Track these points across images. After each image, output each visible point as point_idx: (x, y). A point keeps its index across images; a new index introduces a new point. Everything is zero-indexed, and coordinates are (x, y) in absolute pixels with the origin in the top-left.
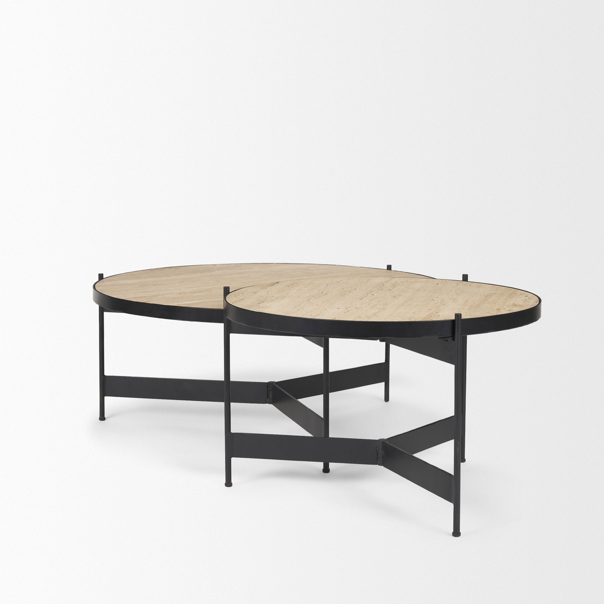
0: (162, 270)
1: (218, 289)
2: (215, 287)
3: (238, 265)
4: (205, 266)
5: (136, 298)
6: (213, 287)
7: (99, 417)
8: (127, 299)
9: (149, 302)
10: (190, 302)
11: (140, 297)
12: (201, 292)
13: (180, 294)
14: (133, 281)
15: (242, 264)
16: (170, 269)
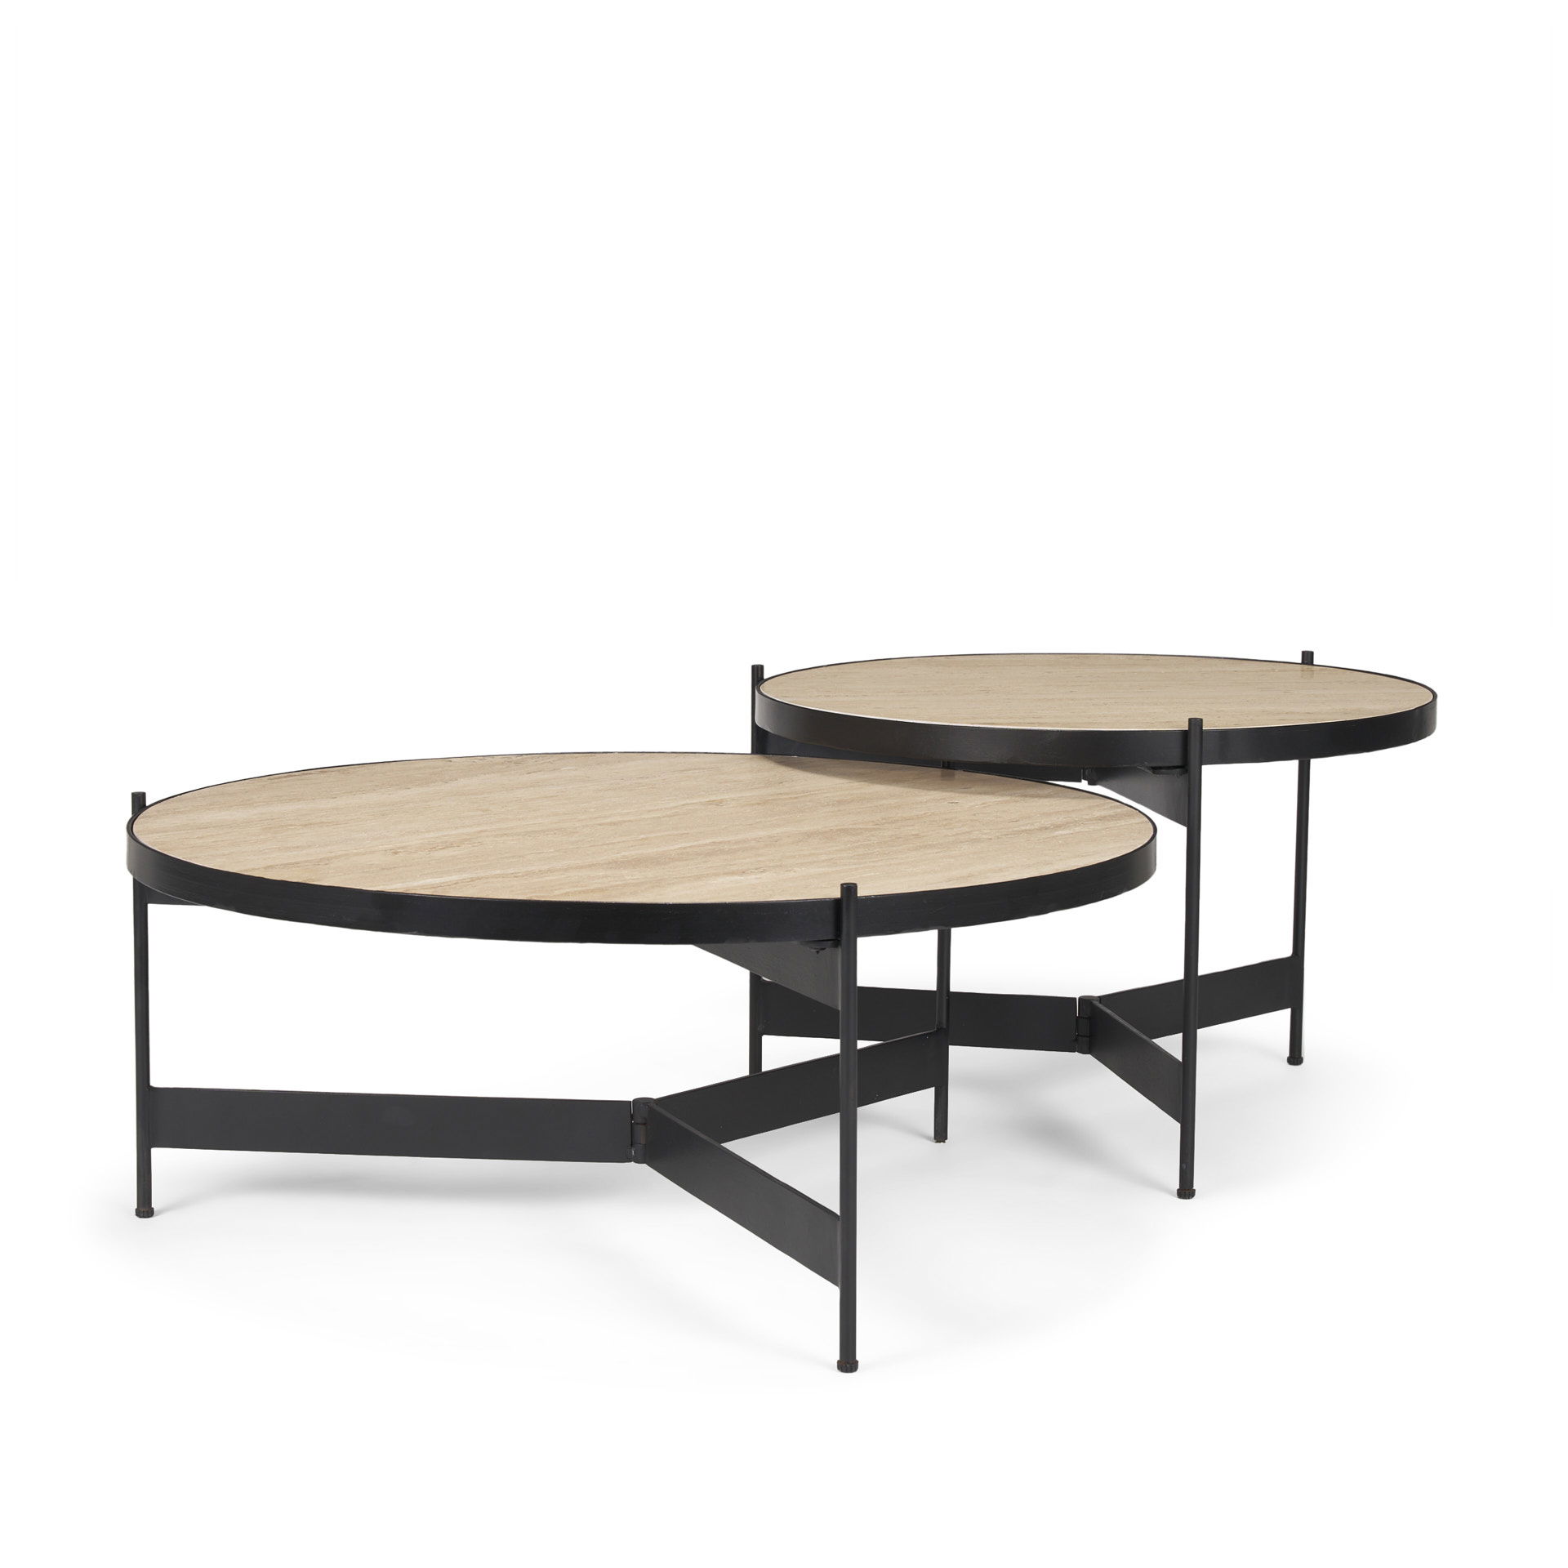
0: (303, 777)
1: (496, 836)
2: (486, 831)
3: (514, 758)
4: (422, 764)
5: (271, 867)
6: (479, 829)
7: (136, 1207)
8: (246, 871)
9: (318, 880)
10: (437, 881)
11: (285, 866)
12: (451, 845)
13: (396, 853)
14: (239, 814)
15: (522, 755)
16: (325, 775)
